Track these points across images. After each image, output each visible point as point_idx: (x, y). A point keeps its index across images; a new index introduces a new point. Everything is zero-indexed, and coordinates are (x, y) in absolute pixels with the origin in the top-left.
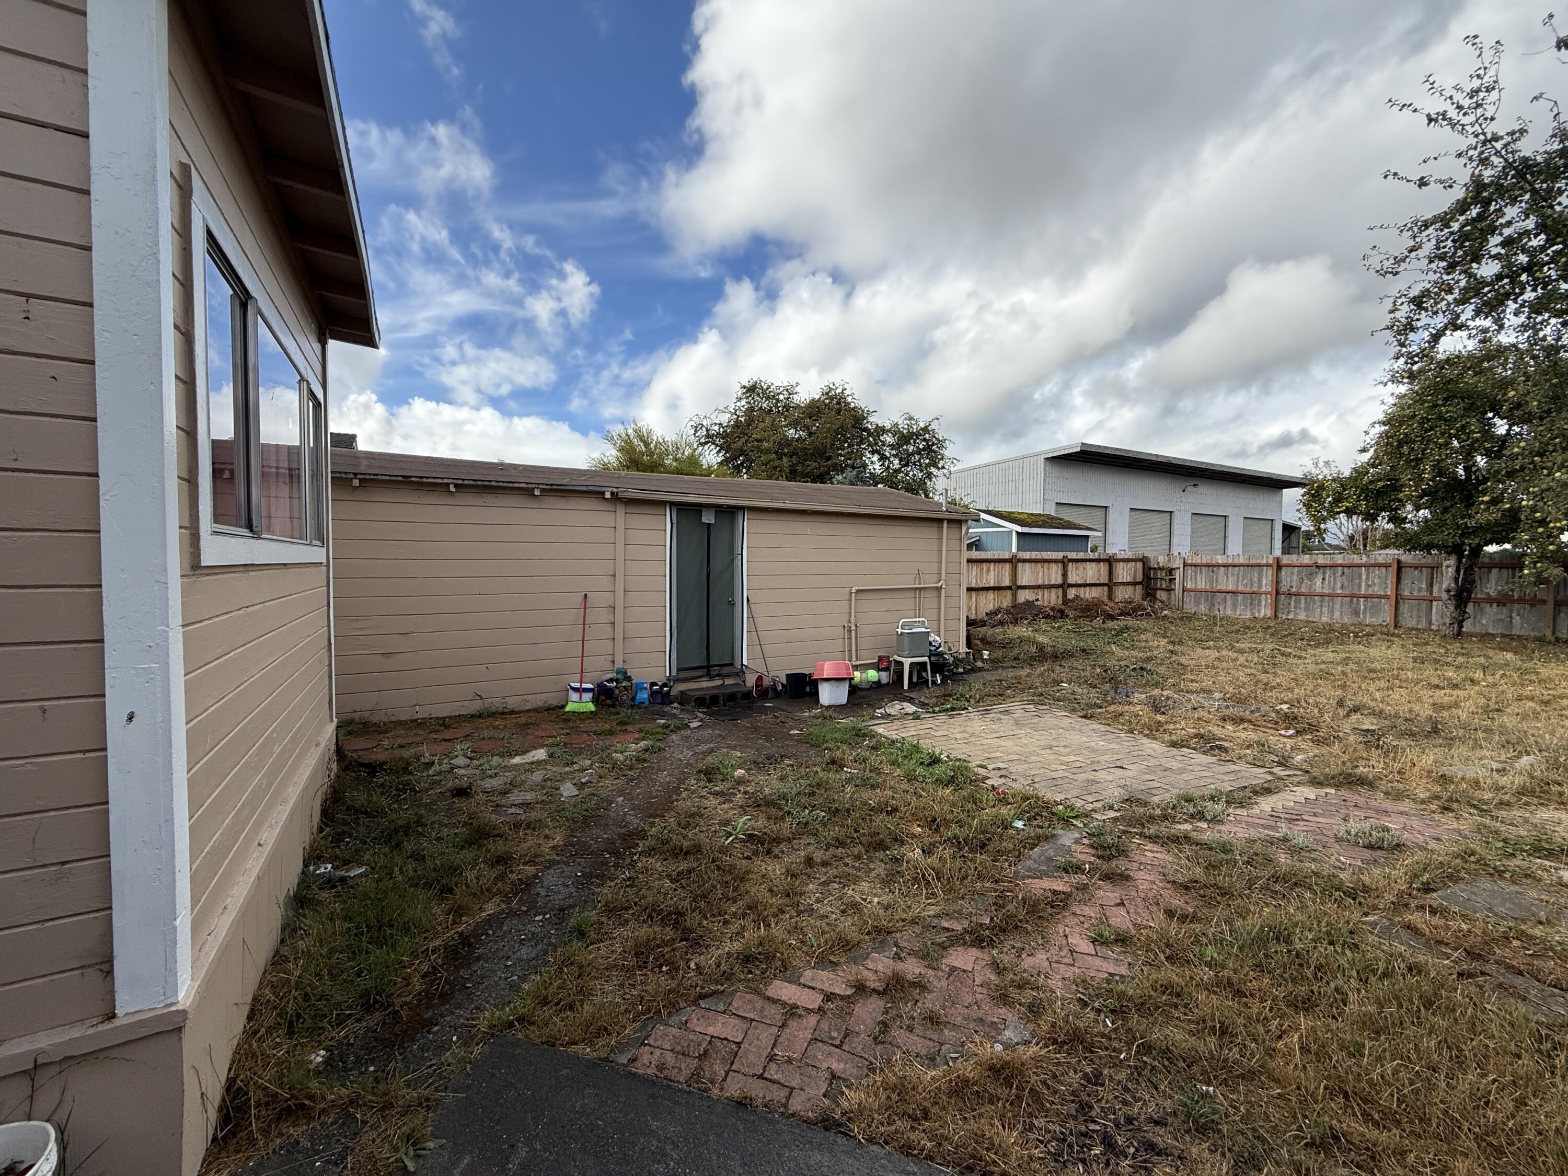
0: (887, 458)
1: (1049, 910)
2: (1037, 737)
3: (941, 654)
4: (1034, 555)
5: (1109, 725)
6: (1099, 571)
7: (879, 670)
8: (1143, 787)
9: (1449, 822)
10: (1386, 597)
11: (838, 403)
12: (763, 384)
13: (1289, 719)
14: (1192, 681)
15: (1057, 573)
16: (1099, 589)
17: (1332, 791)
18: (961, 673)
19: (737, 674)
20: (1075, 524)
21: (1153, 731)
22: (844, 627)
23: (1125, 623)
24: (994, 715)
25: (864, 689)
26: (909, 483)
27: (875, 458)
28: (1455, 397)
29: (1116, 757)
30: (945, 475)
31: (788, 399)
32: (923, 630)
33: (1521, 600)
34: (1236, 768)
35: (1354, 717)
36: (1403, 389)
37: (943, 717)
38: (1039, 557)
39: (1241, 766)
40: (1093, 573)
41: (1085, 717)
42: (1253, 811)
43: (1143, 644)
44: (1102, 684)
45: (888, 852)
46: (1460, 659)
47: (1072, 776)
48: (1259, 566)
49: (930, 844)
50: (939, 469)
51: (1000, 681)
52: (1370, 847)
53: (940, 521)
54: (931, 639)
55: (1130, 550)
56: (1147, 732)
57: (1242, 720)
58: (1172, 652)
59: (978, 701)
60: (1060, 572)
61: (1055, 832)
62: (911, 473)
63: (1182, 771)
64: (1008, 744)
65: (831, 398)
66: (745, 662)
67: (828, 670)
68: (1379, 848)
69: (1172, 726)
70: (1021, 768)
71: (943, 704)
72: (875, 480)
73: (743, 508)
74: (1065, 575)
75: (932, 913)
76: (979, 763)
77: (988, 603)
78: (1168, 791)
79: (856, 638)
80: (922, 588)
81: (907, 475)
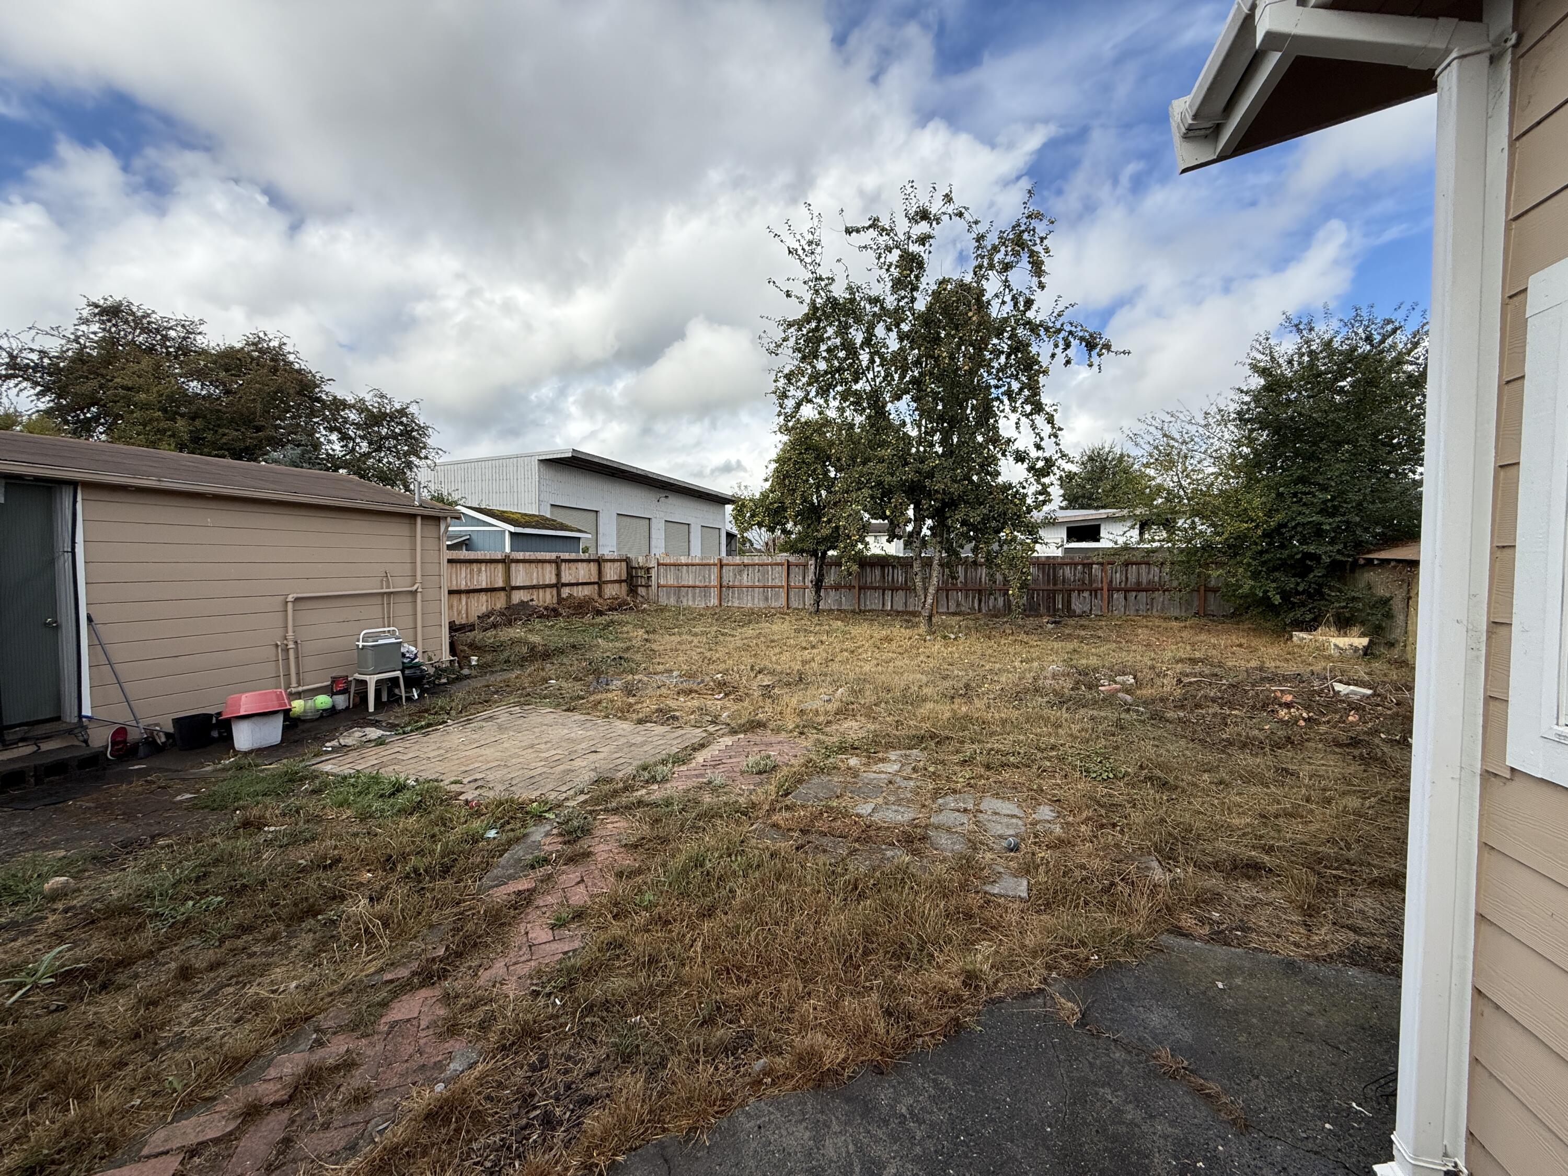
0: (351, 438)
1: (512, 912)
2: (519, 739)
3: (418, 666)
4: (528, 555)
5: (589, 714)
6: (590, 570)
7: (332, 694)
8: (611, 766)
9: (803, 742)
10: (782, 587)
11: (272, 360)
12: (135, 309)
13: (721, 685)
14: (659, 663)
15: (551, 573)
16: (591, 587)
17: (742, 736)
18: (445, 684)
19: (70, 732)
20: (567, 526)
21: (623, 713)
22: (277, 646)
23: (611, 617)
24: (475, 724)
25: (312, 721)
26: (382, 471)
27: (334, 437)
28: (810, 449)
29: (592, 743)
30: (429, 467)
31: (185, 338)
32: (393, 640)
33: (845, 587)
34: (683, 732)
35: (760, 676)
36: (785, 438)
37: (415, 736)
38: (533, 557)
39: (688, 729)
40: (584, 572)
41: (568, 710)
42: (691, 765)
43: (625, 636)
44: (585, 676)
45: (320, 917)
46: (818, 628)
47: (551, 771)
48: (709, 565)
49: (382, 888)
50: (421, 458)
51: (488, 686)
52: (760, 773)
53: (413, 517)
54: (403, 650)
55: (619, 550)
56: (619, 715)
57: (691, 691)
58: (646, 640)
59: (461, 712)
60: (554, 572)
61: (527, 830)
62: (385, 460)
63: (643, 744)
64: (488, 752)
65: (261, 351)
66: (87, 711)
67: (247, 703)
68: (765, 772)
69: (640, 706)
70: (499, 774)
71: (417, 722)
72: (335, 463)
73: (74, 484)
74: (558, 575)
75: (372, 970)
76: (452, 779)
77: (480, 605)
78: (631, 764)
79: (297, 658)
80: (392, 593)
81: (380, 461)
